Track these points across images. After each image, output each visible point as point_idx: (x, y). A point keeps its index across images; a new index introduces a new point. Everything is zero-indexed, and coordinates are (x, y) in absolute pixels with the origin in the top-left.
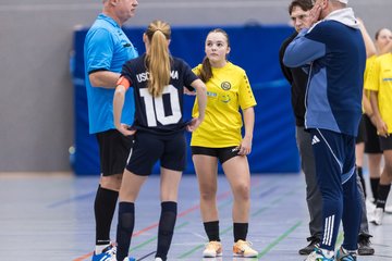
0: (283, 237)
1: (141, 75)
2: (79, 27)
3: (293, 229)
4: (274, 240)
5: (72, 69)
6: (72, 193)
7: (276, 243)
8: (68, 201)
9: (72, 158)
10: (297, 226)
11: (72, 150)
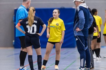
0: (71, 65)
1: (27, 22)
2: (16, 8)
3: (73, 63)
4: (68, 65)
5: (14, 19)
6: (14, 53)
7: (69, 66)
8: (13, 55)
9: (14, 43)
10: (74, 62)
11: (14, 41)
